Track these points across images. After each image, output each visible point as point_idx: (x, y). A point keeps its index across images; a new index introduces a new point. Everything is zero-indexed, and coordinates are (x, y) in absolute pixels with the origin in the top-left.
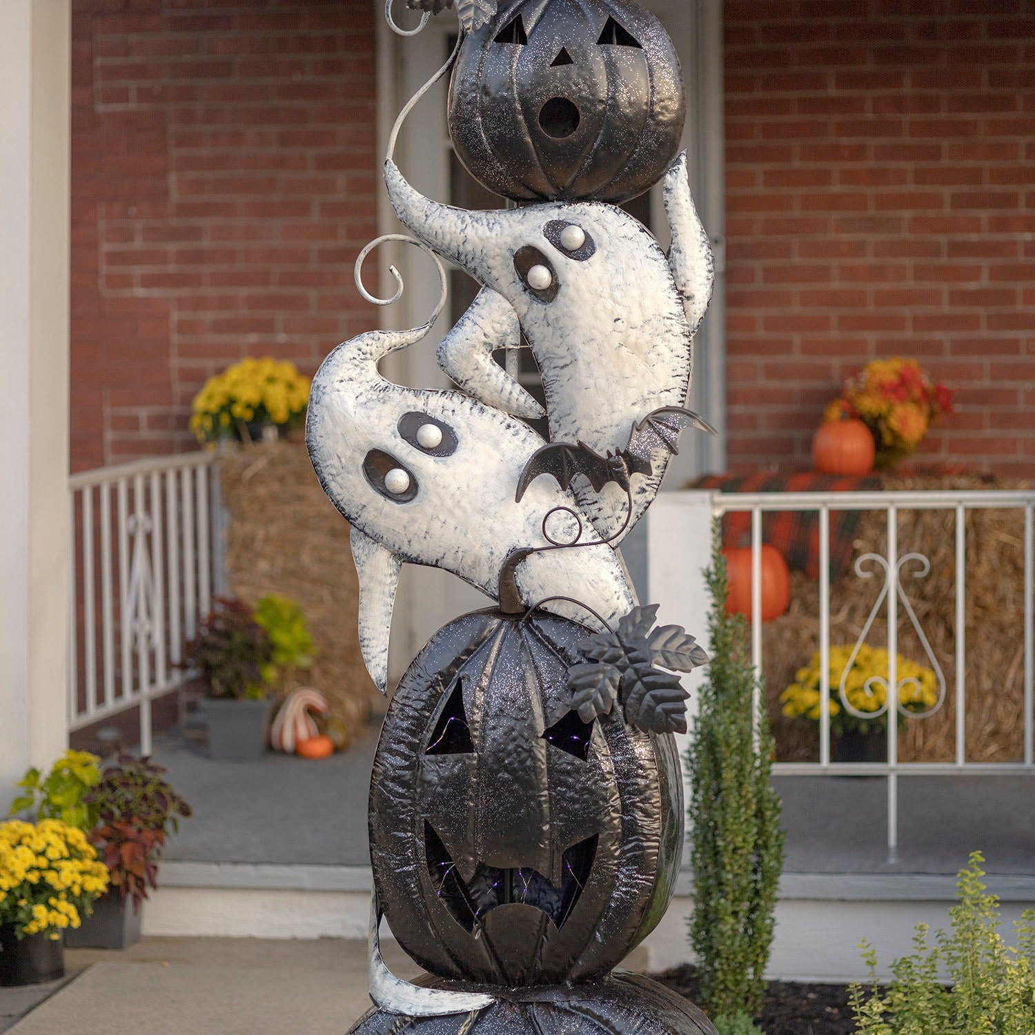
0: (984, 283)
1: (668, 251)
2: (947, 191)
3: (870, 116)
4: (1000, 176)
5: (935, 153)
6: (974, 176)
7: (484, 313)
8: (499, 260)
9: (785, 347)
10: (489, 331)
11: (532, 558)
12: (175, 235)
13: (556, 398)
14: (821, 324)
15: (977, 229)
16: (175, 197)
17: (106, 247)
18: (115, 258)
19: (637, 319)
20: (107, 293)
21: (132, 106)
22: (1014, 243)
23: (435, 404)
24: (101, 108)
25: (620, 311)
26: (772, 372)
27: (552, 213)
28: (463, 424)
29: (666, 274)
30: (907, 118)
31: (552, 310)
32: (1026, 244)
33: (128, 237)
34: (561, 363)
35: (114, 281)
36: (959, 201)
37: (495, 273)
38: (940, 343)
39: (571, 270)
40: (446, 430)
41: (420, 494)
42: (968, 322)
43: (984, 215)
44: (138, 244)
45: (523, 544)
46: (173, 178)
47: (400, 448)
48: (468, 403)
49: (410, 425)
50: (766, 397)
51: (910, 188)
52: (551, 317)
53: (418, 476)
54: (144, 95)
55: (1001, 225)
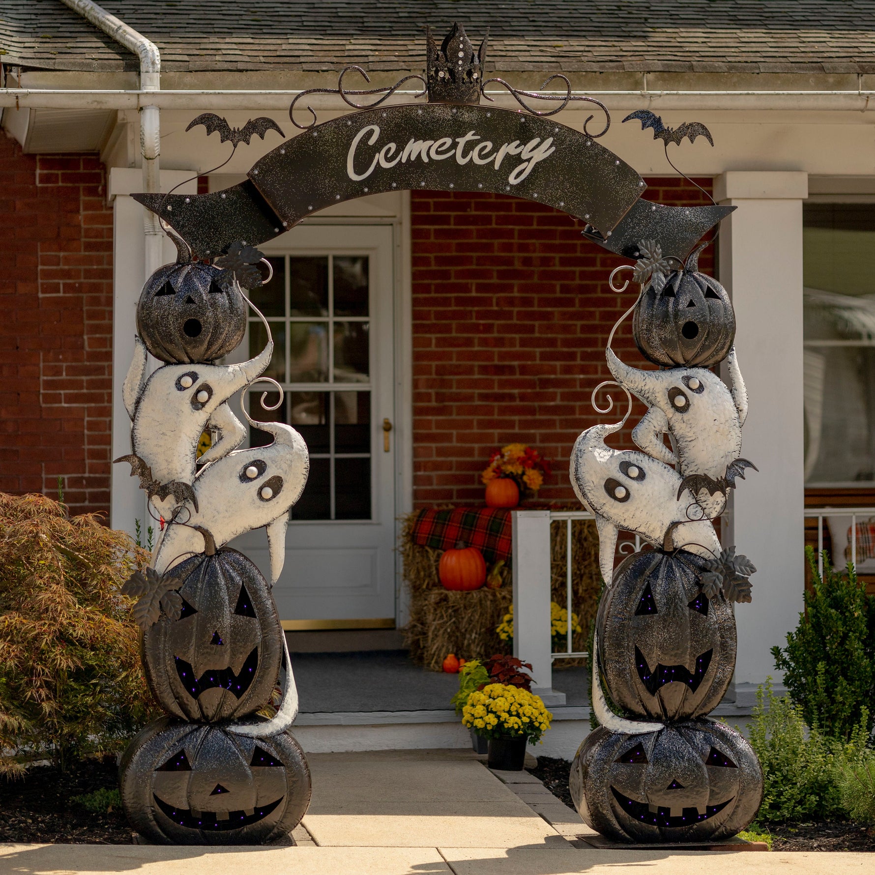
0: (558, 402)
1: (732, 389)
2: (538, 350)
3: (495, 308)
4: (567, 343)
5: (531, 329)
6: (552, 343)
7: (653, 417)
8: (661, 393)
9: (447, 438)
10: (656, 425)
11: (680, 527)
12: (88, 371)
13: (686, 455)
14: (468, 425)
15: (555, 373)
16: (87, 348)
17: (43, 378)
18: (49, 385)
19: (723, 421)
20: (44, 405)
21: (61, 294)
22: (575, 380)
23: (633, 457)
24: (41, 295)
25: (717, 417)
26: (440, 452)
27: (685, 373)
28: (646, 466)
29: (731, 400)
30: (516, 309)
31: (686, 416)
32: (580, 379)
33: (58, 372)
34: (689, 439)
35: (48, 398)
36: (544, 357)
37: (658, 399)
38: (534, 435)
39: (694, 398)
40: (640, 469)
41: (631, 498)
42: (550, 424)
43: (558, 364)
44: (64, 376)
45: (676, 520)
46: (85, 337)
47: (621, 477)
48: (646, 457)
49: (625, 467)
50: (437, 466)
51: (518, 349)
52: (685, 419)
53: (630, 490)
54: (68, 288)
55: (568, 370)
